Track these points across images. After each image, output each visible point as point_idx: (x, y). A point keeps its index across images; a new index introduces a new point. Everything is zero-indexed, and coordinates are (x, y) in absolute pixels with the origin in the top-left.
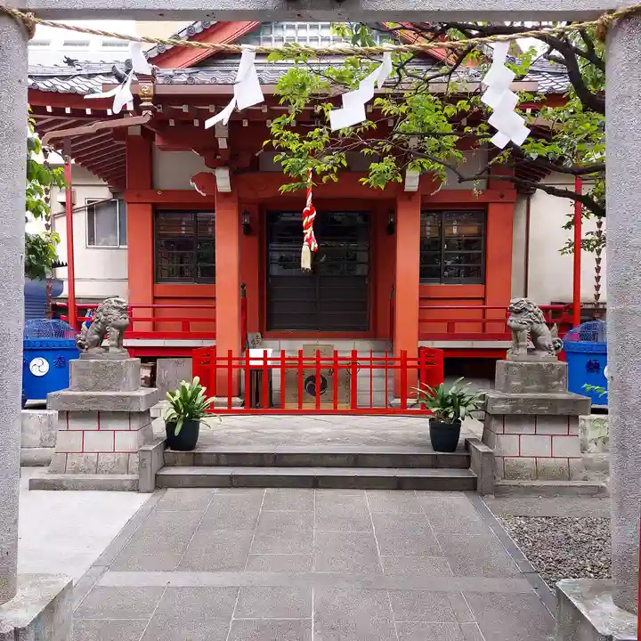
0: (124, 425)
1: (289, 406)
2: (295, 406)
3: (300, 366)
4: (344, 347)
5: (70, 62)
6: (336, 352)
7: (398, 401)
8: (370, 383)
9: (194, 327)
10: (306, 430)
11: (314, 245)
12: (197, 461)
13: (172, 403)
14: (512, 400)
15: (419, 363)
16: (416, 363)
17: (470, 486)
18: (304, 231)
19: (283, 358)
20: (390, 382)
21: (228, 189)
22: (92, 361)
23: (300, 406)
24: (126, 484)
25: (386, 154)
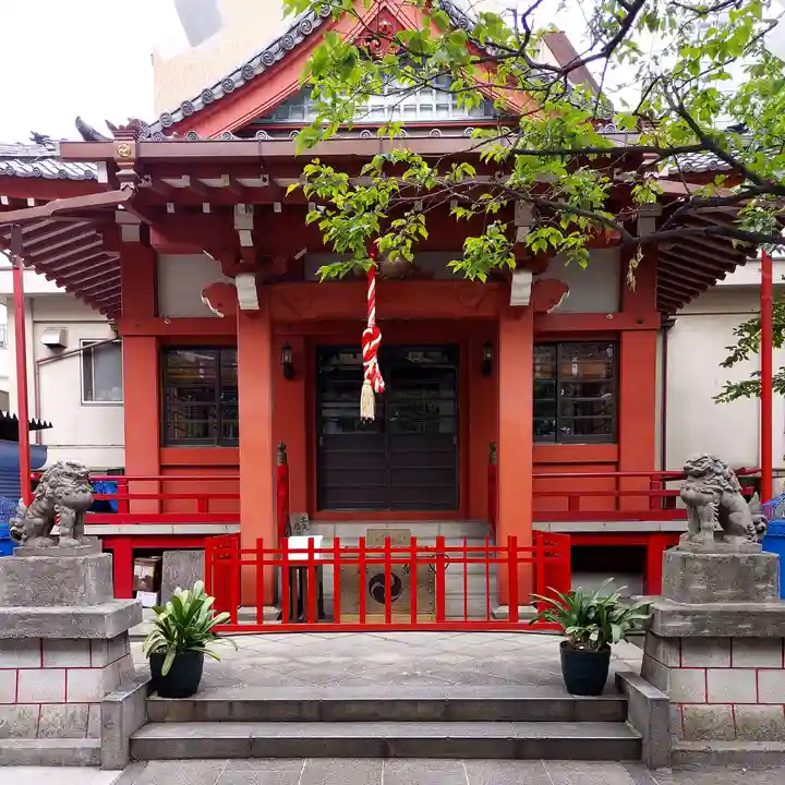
0: (81, 659)
1: (346, 619)
2: (354, 619)
3: (362, 561)
4: (425, 533)
5: (39, 139)
6: (413, 540)
7: (505, 609)
8: (464, 584)
9: (215, 507)
10: (369, 659)
11: (380, 384)
12: (199, 714)
13: (158, 624)
14: (694, 613)
15: (534, 554)
16: (528, 555)
17: (631, 753)
18: (365, 364)
19: (336, 550)
20: (493, 581)
21: (255, 306)
22: (31, 559)
23: (362, 619)
24: (81, 755)
25: (491, 218)
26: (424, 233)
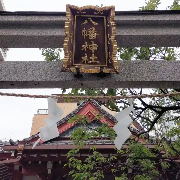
26: (103, 177)
